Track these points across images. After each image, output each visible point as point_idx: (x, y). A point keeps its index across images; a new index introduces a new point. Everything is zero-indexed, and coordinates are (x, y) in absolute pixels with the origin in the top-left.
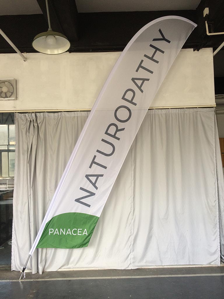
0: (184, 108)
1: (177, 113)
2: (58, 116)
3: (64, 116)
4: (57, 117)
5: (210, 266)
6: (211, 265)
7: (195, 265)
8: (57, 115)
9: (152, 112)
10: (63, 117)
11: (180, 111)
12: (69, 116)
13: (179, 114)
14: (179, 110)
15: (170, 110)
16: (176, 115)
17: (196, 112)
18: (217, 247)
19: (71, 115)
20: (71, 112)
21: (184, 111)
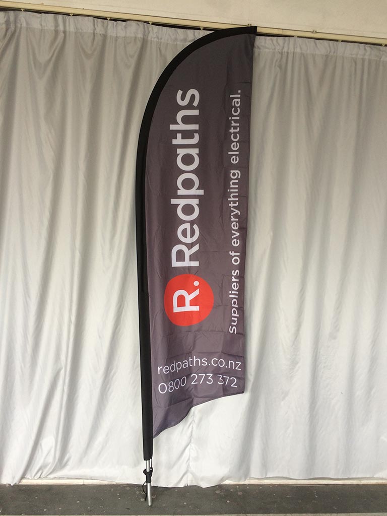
0: (380, 45)
1: (359, 56)
2: (7, 23)
3: (24, 25)
8: (5, 19)
9: (289, 44)
10: (21, 28)
11: (368, 54)
12: (39, 25)
13: (363, 60)
14: (365, 49)
15: (340, 44)
16: (356, 63)
19: (44, 24)
20: (43, 14)
21: (381, 53)
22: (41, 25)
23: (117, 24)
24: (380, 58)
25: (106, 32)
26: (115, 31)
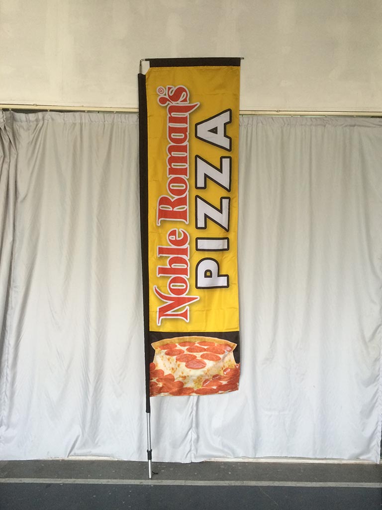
2: (37, 120)
3: (50, 121)
4: (35, 123)
5: (358, 462)
6: (361, 460)
7: (325, 459)
8: (35, 118)
9: (253, 120)
10: (48, 123)
12: (62, 121)
16: (305, 132)
17: (351, 126)
18: (377, 423)
19: (66, 119)
20: (66, 113)
21: (325, 122)
22: (64, 120)
23: (121, 116)
24: (325, 126)
25: (113, 121)
26: (120, 121)
